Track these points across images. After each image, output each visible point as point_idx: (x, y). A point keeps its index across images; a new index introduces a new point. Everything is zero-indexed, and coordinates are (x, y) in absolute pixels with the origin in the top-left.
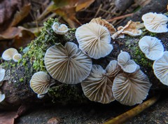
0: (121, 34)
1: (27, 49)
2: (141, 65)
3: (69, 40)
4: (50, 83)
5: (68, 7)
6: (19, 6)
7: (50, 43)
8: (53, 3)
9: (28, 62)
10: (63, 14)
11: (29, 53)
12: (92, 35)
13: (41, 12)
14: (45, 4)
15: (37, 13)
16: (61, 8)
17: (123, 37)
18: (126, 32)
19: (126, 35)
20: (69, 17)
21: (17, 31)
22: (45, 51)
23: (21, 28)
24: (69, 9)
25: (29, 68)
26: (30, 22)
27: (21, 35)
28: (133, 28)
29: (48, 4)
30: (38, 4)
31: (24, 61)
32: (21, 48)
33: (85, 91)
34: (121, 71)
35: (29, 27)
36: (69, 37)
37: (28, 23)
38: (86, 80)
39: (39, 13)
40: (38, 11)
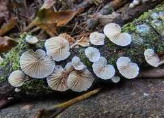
0: (77, 45)
1: (8, 54)
2: (87, 66)
3: (39, 48)
4: (24, 79)
5: (50, 22)
6: (6, 18)
7: (24, 49)
8: (37, 18)
9: (8, 64)
10: (46, 28)
11: (10, 57)
12: (56, 45)
13: (27, 25)
14: (31, 18)
15: (23, 26)
16: (44, 22)
17: (77, 47)
18: (79, 44)
19: (80, 46)
20: (50, 30)
21: (3, 40)
22: (21, 55)
23: (7, 38)
24: (51, 25)
25: (9, 69)
26: (16, 33)
27: (6, 44)
28: (85, 42)
29: (34, 18)
30: (25, 17)
31: (5, 63)
32: (4, 53)
33: (50, 83)
34: (74, 70)
35: (15, 37)
36: (40, 46)
37: (15, 34)
38: (50, 75)
39: (25, 26)
40: (24, 24)
